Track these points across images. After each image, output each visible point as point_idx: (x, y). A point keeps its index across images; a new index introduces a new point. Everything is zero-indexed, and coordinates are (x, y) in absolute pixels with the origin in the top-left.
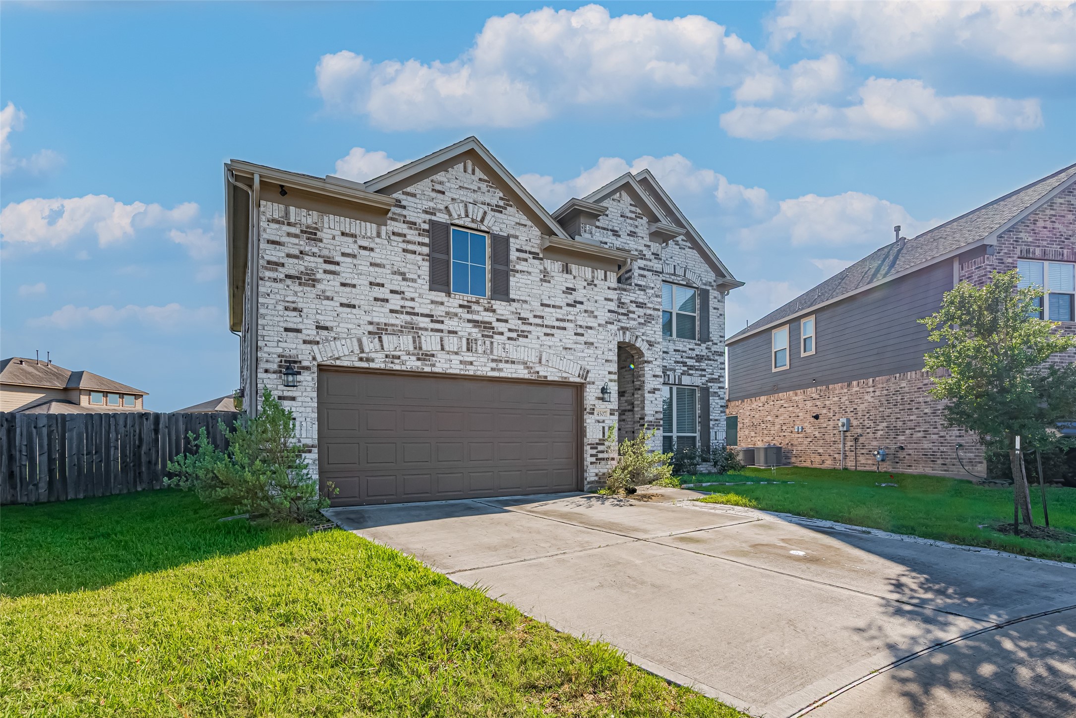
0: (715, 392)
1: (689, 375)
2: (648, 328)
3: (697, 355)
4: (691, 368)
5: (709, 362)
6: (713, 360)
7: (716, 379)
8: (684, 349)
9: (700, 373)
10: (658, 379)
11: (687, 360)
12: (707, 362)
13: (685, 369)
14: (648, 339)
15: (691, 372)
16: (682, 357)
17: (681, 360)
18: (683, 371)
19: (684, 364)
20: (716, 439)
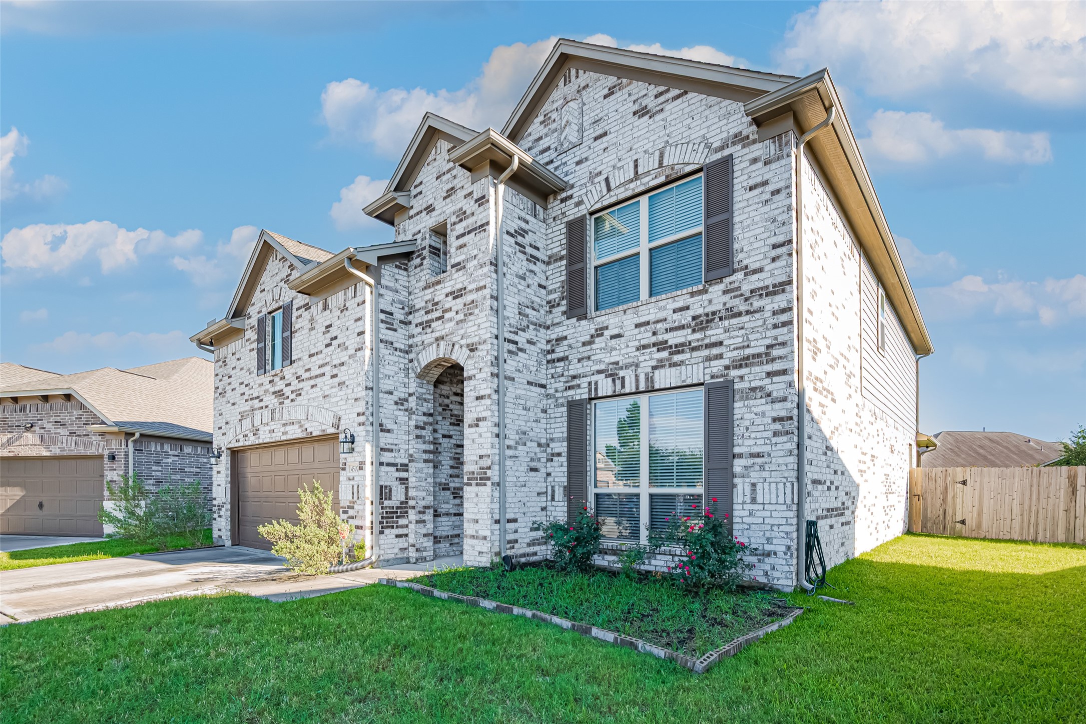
0: (754, 389)
1: (675, 365)
2: (470, 324)
3: (694, 318)
4: (679, 349)
5: (734, 321)
6: (748, 312)
7: (759, 355)
8: (661, 315)
9: (706, 352)
10: (483, 401)
11: (666, 337)
12: (726, 323)
13: (665, 354)
14: (469, 341)
15: (677, 358)
16: (654, 334)
17: (654, 339)
18: (661, 361)
19: (661, 346)
20: (754, 501)
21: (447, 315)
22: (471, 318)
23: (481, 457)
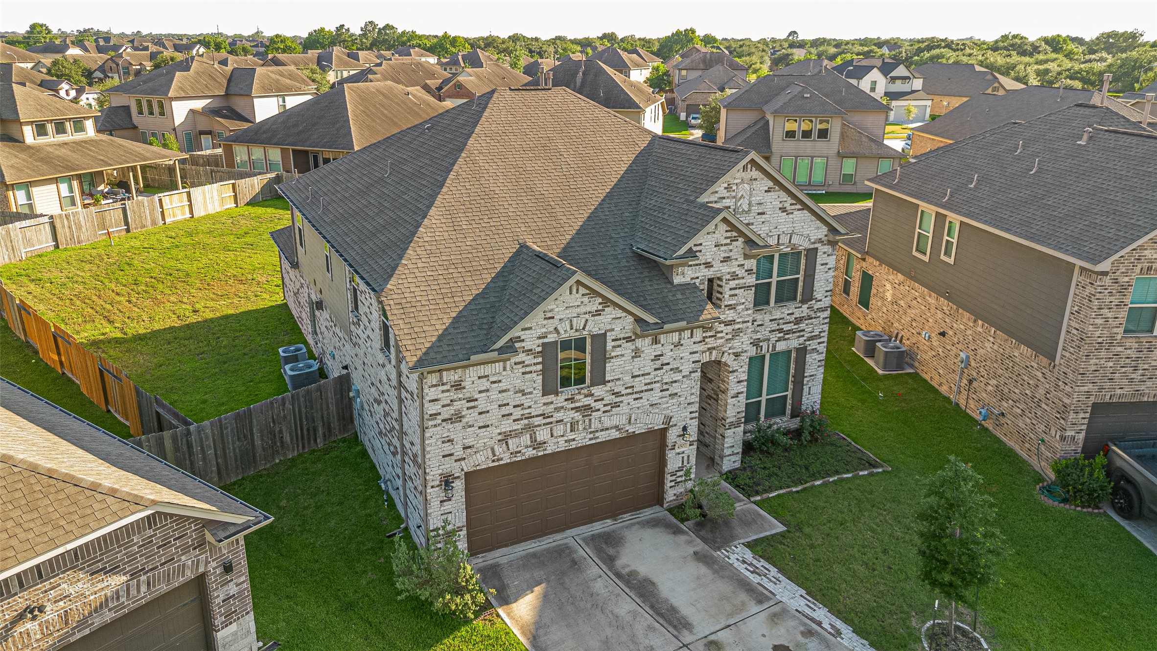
0: (813, 349)
1: (786, 339)
3: (795, 318)
4: (788, 332)
5: (810, 321)
6: (815, 318)
7: (816, 336)
8: (782, 316)
9: (798, 334)
11: (783, 326)
12: (807, 322)
13: (782, 335)
15: (787, 336)
16: (778, 325)
17: (778, 327)
18: (779, 338)
19: (780, 331)
20: (809, 394)
21: (719, 335)
22: (737, 338)
23: (738, 413)
